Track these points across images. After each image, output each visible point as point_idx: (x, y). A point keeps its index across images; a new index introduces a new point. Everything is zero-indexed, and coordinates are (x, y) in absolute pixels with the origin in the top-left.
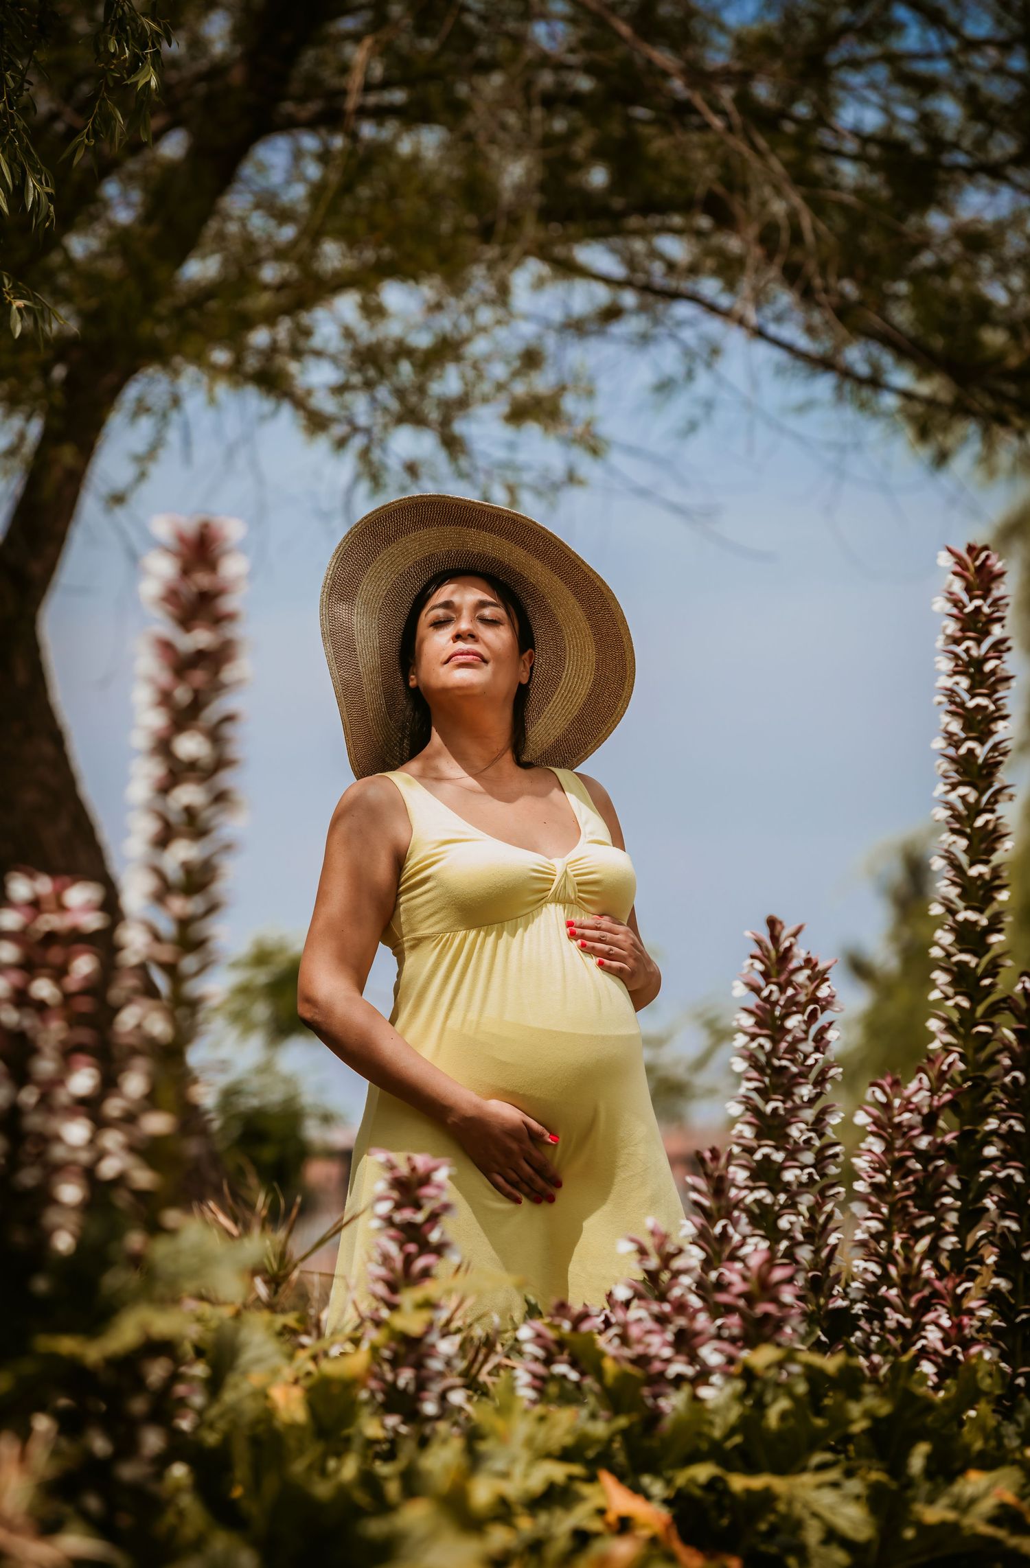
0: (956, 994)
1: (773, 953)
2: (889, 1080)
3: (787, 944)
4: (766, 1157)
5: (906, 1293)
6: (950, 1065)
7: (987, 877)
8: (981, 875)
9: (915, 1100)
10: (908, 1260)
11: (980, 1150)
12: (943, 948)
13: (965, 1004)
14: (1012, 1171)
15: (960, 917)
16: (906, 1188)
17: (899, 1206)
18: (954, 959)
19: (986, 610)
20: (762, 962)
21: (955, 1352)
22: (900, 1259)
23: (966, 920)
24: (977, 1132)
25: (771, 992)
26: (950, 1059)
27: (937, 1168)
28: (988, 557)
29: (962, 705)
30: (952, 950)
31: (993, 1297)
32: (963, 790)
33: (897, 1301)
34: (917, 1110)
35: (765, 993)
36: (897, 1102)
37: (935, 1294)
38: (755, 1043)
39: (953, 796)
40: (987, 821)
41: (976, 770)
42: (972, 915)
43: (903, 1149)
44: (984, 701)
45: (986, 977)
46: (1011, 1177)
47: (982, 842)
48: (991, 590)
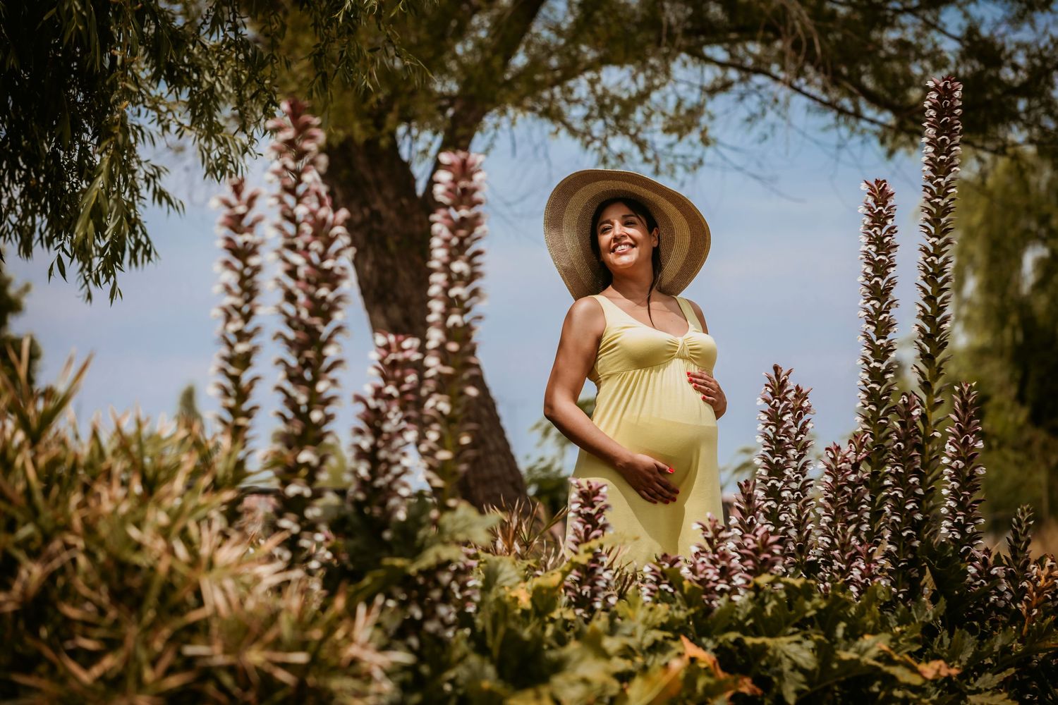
0: (870, 404)
1: (777, 383)
2: (835, 447)
3: (783, 379)
4: (773, 485)
5: (843, 552)
6: (865, 440)
7: (885, 346)
8: (882, 345)
9: (847, 457)
10: (844, 536)
11: (882, 482)
12: (863, 381)
13: (874, 409)
14: (897, 492)
15: (871, 366)
16: (844, 500)
17: (840, 509)
18: (869, 387)
19: (884, 211)
20: (771, 388)
21: (867, 581)
22: (840, 536)
23: (874, 367)
24: (880, 473)
25: (776, 402)
26: (865, 437)
27: (859, 490)
28: (885, 185)
29: (873, 259)
30: (868, 382)
31: (888, 555)
32: (872, 302)
33: (839, 557)
34: (849, 462)
35: (773, 403)
36: (839, 458)
37: (858, 553)
38: (767, 429)
39: (868, 305)
40: (885, 318)
41: (879, 292)
42: (877, 365)
43: (841, 481)
44: (883, 258)
45: (884, 395)
46: (896, 495)
47: (882, 328)
48: (887, 202)
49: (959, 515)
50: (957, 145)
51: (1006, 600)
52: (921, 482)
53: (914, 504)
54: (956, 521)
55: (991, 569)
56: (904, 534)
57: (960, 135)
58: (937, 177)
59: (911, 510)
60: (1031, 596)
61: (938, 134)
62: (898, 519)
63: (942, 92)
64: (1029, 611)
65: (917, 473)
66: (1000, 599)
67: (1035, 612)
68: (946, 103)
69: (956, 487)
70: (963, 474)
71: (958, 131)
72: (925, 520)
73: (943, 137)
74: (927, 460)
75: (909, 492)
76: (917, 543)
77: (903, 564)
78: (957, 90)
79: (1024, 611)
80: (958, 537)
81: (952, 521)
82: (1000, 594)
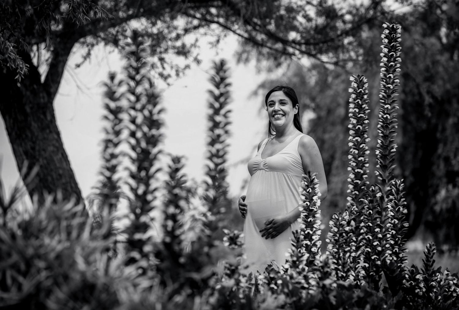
0: (355, 191)
1: (309, 180)
2: (338, 213)
3: (313, 178)
4: (309, 233)
5: (343, 267)
6: (354, 209)
7: (363, 160)
8: (361, 160)
9: (345, 218)
10: (344, 259)
11: (360, 231)
12: (351, 179)
13: (357, 193)
14: (369, 236)
15: (356, 171)
16: (343, 240)
17: (341, 245)
18: (355, 182)
19: (363, 92)
20: (307, 182)
21: (357, 282)
22: (342, 259)
23: (358, 172)
24: (360, 226)
25: (309, 190)
26: (354, 207)
27: (350, 235)
28: (363, 78)
29: (357, 116)
30: (354, 179)
31: (364, 268)
32: (357, 138)
33: (341, 269)
34: (345, 221)
35: (308, 190)
36: (340, 219)
37: (351, 267)
38: (305, 204)
39: (354, 140)
40: (363, 146)
41: (360, 133)
42: (359, 170)
43: (342, 230)
44: (362, 115)
45: (362, 186)
46: (368, 238)
47: (361, 151)
48: (363, 86)
49: (396, 248)
50: (399, 57)
51: (423, 291)
52: (380, 231)
53: (377, 242)
54: (394, 251)
55: (416, 275)
56: (373, 258)
57: (400, 52)
58: (389, 74)
59: (376, 245)
60: (437, 290)
61: (389, 52)
62: (370, 250)
63: (391, 30)
64: (436, 297)
65: (379, 226)
66: (420, 291)
67: (440, 297)
68: (394, 35)
69: (394, 233)
70: (397, 226)
71: (399, 50)
72: (383, 250)
73: (392, 53)
74: (383, 219)
75: (375, 235)
76: (379, 263)
77: (372, 273)
78: (398, 29)
79: (434, 298)
80: (395, 259)
81: (392, 251)
82: (420, 288)
